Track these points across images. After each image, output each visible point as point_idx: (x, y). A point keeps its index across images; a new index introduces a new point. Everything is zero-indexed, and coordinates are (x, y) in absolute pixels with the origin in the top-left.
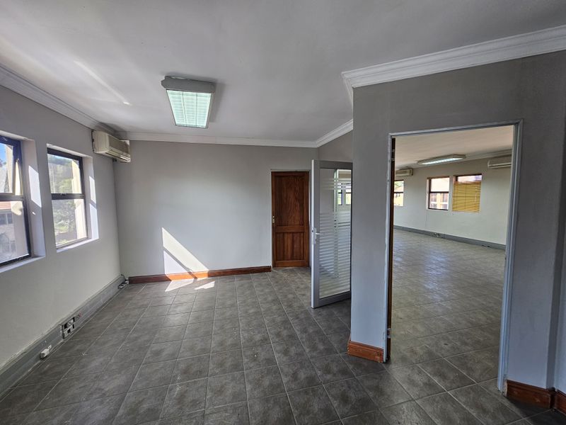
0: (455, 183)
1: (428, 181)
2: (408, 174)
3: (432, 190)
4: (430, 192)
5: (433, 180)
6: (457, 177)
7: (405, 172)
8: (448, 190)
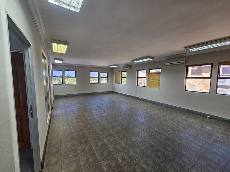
0: (149, 73)
1: (137, 72)
2: (128, 68)
3: (139, 77)
4: (138, 77)
5: (139, 71)
6: (149, 70)
7: (127, 67)
8: (146, 77)
